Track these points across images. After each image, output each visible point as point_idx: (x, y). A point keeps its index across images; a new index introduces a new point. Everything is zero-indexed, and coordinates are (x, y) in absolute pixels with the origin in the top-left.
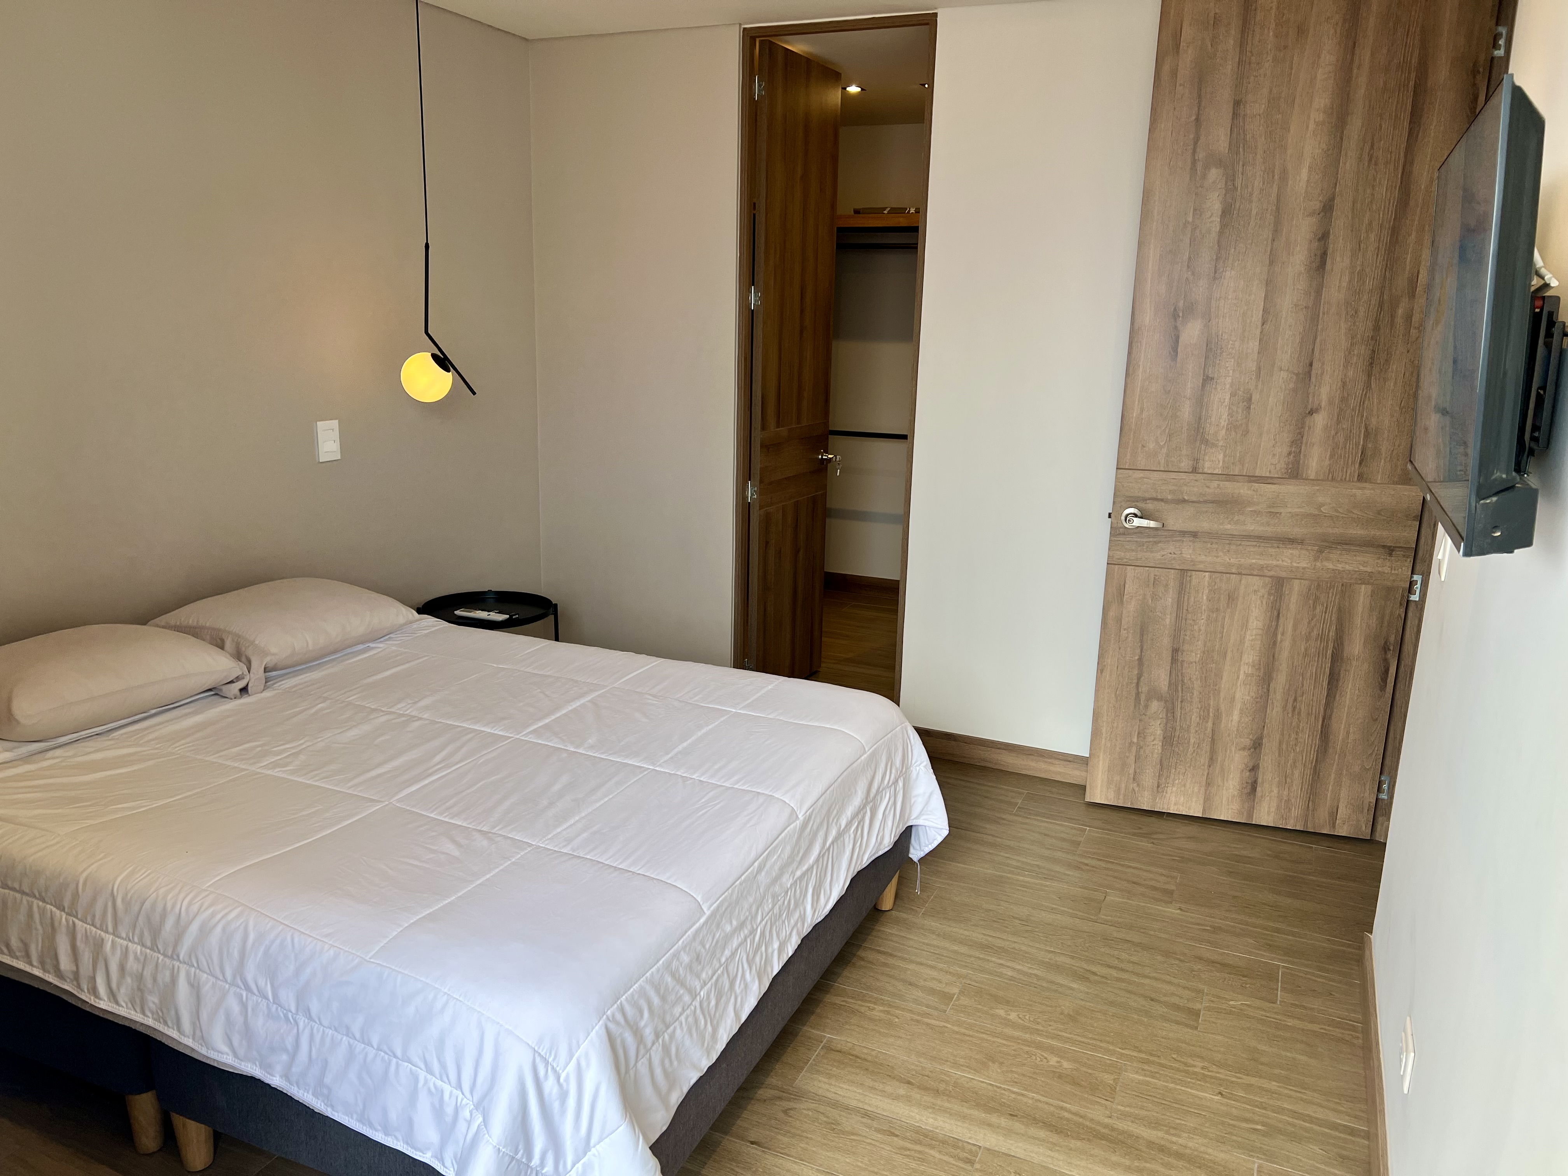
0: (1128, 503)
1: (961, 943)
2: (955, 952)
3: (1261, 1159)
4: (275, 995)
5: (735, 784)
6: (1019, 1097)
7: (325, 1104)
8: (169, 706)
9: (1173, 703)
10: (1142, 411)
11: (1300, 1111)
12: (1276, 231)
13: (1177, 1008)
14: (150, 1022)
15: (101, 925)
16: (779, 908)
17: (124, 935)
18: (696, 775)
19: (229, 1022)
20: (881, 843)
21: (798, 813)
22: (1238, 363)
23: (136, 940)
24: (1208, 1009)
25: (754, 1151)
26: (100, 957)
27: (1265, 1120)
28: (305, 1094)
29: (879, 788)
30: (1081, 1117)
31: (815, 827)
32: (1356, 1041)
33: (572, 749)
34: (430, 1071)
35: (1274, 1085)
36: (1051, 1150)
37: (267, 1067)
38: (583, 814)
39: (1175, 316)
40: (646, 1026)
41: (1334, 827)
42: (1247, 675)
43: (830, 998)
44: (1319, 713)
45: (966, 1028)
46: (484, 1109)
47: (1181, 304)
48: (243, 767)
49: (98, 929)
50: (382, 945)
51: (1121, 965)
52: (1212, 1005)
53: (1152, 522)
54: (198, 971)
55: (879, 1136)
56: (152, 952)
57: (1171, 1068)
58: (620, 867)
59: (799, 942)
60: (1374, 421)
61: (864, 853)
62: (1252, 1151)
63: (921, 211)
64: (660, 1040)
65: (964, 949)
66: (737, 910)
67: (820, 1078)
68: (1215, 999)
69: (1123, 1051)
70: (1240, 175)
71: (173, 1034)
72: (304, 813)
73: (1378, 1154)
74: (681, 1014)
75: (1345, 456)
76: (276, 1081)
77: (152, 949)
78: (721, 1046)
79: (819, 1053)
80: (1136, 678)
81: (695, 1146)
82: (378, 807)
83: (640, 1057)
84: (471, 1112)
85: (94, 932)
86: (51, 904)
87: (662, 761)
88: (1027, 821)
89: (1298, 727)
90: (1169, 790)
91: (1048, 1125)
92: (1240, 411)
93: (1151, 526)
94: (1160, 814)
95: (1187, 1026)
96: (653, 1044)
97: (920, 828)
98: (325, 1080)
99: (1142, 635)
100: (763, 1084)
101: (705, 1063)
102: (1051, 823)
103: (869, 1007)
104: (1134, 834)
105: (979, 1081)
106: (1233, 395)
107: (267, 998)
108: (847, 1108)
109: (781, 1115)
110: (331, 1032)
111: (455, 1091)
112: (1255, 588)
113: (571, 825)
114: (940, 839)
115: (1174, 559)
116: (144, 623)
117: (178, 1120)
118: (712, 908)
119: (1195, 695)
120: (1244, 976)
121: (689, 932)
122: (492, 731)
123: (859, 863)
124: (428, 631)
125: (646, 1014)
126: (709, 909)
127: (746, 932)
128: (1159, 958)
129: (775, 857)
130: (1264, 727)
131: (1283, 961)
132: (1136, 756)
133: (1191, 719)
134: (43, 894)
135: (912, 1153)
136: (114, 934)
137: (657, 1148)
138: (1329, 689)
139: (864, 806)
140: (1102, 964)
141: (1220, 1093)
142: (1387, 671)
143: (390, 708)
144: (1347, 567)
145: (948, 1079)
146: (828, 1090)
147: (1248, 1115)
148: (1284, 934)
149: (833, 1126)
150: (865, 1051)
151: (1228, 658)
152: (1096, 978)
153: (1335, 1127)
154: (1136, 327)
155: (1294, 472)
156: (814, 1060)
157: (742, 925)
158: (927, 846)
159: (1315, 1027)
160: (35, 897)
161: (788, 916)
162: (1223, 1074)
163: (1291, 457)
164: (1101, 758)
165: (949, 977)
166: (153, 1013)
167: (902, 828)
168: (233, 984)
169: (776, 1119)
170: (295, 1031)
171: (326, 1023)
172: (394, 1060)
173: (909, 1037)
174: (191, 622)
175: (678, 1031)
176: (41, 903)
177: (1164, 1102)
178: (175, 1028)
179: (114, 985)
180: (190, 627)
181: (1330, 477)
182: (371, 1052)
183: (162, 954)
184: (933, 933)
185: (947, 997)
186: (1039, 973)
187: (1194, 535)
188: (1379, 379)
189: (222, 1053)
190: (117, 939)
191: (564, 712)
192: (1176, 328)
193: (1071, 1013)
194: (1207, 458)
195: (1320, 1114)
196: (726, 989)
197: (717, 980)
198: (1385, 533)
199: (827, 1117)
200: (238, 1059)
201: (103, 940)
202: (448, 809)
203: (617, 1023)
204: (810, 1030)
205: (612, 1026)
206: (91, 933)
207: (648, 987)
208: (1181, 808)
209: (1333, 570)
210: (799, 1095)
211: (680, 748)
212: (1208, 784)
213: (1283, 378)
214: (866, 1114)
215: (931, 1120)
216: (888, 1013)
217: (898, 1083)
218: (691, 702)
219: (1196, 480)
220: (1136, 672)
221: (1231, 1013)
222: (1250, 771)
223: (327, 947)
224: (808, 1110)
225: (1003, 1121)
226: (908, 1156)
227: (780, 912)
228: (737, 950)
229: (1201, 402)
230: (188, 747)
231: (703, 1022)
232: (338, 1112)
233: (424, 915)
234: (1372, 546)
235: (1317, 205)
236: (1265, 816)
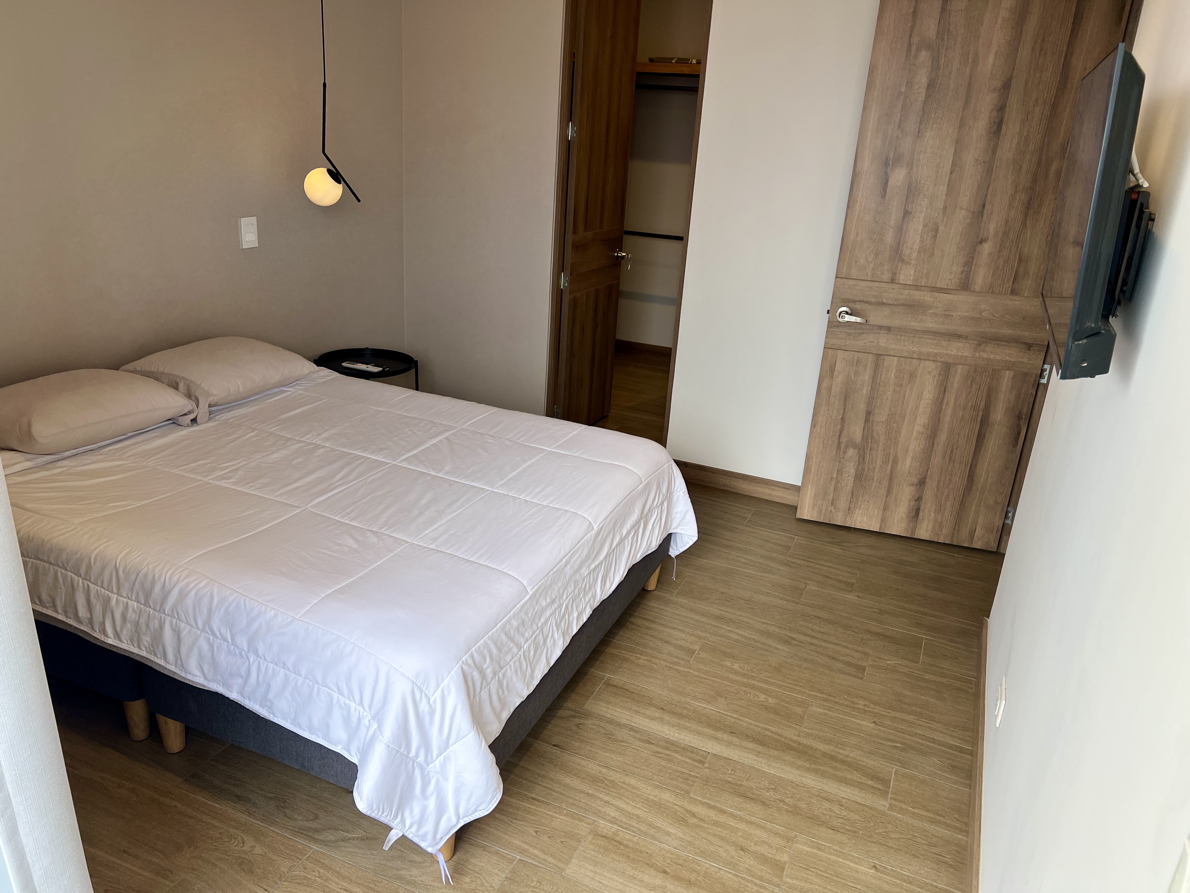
0: (842, 304)
1: (702, 615)
2: (698, 621)
3: (898, 766)
4: (233, 639)
5: (550, 504)
6: (737, 721)
7: (268, 712)
8: (140, 431)
9: (864, 450)
10: (857, 234)
11: (927, 735)
12: (967, 103)
13: (849, 664)
14: (144, 654)
15: (108, 586)
16: (579, 590)
17: (125, 595)
18: (523, 496)
19: (201, 656)
20: (649, 546)
21: (594, 525)
22: (930, 202)
23: (134, 598)
24: (872, 666)
25: (555, 751)
26: (108, 608)
27: (904, 741)
28: (255, 705)
29: (650, 508)
30: (779, 735)
31: (605, 536)
32: (970, 690)
33: (434, 474)
34: (341, 693)
35: (911, 718)
36: (757, 756)
37: (228, 687)
38: (443, 522)
39: (886, 164)
40: (488, 667)
41: (972, 542)
42: (919, 433)
43: (610, 650)
44: (968, 462)
45: (704, 674)
46: (378, 719)
47: (891, 156)
48: (199, 478)
49: (105, 589)
50: (307, 609)
51: (813, 634)
52: (874, 663)
53: (858, 318)
54: (178, 621)
55: (641, 743)
56: (145, 607)
57: (843, 705)
58: (470, 559)
59: (591, 613)
60: (1026, 250)
61: (638, 553)
62: (892, 760)
63: (702, 62)
64: (497, 677)
65: (704, 619)
66: (550, 591)
67: (602, 704)
68: (876, 660)
69: (811, 693)
70: (943, 57)
71: (162, 662)
72: (246, 514)
73: (977, 766)
74: (511, 660)
75: (1003, 276)
76: (233, 695)
77: (145, 605)
78: (536, 682)
79: (601, 687)
80: (839, 431)
81: (516, 747)
82: (298, 511)
83: (483, 688)
84: (369, 721)
85: (103, 593)
86: (72, 572)
87: (498, 485)
88: (752, 530)
89: (952, 471)
90: (857, 512)
91: (755, 740)
92: (929, 238)
93: (858, 321)
94: (848, 529)
95: (855, 677)
96: (492, 679)
97: (677, 535)
98: (269, 697)
99: (845, 401)
100: (562, 706)
101: (526, 693)
102: (771, 532)
103: (636, 657)
104: (828, 542)
105: (710, 709)
106: (925, 226)
107: (228, 642)
108: (619, 724)
109: (574, 728)
110: (272, 665)
111: (358, 707)
112: (930, 369)
113: (435, 529)
114: (691, 543)
115: (873, 346)
116: (117, 368)
117: (161, 719)
118: (533, 590)
119: (880, 445)
120: (898, 644)
121: (518, 606)
122: (376, 458)
123: (634, 559)
124: (325, 380)
125: (488, 660)
126: (531, 591)
127: (556, 606)
128: (841, 630)
129: (577, 556)
130: (928, 470)
131: (925, 634)
132: (834, 488)
133: (876, 462)
134: (65, 565)
135: (663, 755)
136: (117, 594)
137: (493, 747)
138: (976, 446)
139: (640, 521)
140: (800, 633)
141: (874, 722)
142: (1019, 434)
143: (301, 438)
144: (997, 357)
145: (689, 707)
146: (606, 712)
147: (891, 737)
148: (929, 616)
149: (609, 737)
150: (633, 686)
151: (906, 421)
152: (795, 642)
153: (950, 746)
154: (857, 171)
155: (965, 285)
156: (597, 692)
157: (553, 602)
158: (682, 547)
159: (944, 680)
160: (59, 566)
161: (584, 596)
162: (878, 710)
163: (964, 274)
164: (809, 488)
165: (693, 638)
166: (146, 648)
167: (665, 535)
168: (203, 630)
169: (571, 730)
170: (247, 664)
171: (268, 659)
172: (316, 685)
173: (663, 678)
174: (153, 368)
175: (509, 671)
176: (63, 571)
177: (836, 727)
178: (163, 658)
179: (118, 629)
180: (153, 372)
181: (991, 290)
182: (301, 680)
183: (152, 609)
184: (683, 607)
185: (691, 652)
186: (756, 638)
187: (889, 329)
188: (1033, 219)
189: (196, 676)
190: (120, 597)
191: (427, 446)
192: (886, 173)
193: (777, 666)
194: (902, 272)
195: (941, 738)
196: (541, 644)
197: (535, 638)
198: (1027, 334)
199: (606, 730)
200: (207, 680)
201: (109, 598)
202: (348, 514)
203: (469, 666)
204: (594, 671)
205: (465, 667)
206: (101, 592)
207: (489, 642)
208: (864, 525)
209: (987, 359)
210: (587, 715)
211: (511, 475)
212: (885, 509)
213: (962, 215)
214: (632, 729)
215: (676, 735)
216: (650, 661)
217: (654, 709)
218: (518, 441)
219: (893, 289)
220: (839, 427)
221: (887, 669)
222: (916, 501)
223: (269, 609)
224: (593, 725)
225: (725, 737)
226: (660, 757)
227: (579, 592)
228: (549, 618)
229: (901, 230)
230: (158, 462)
231: (525, 666)
232: (277, 718)
233: (335, 589)
234: (1017, 342)
235: (998, 84)
236: (924, 532)
